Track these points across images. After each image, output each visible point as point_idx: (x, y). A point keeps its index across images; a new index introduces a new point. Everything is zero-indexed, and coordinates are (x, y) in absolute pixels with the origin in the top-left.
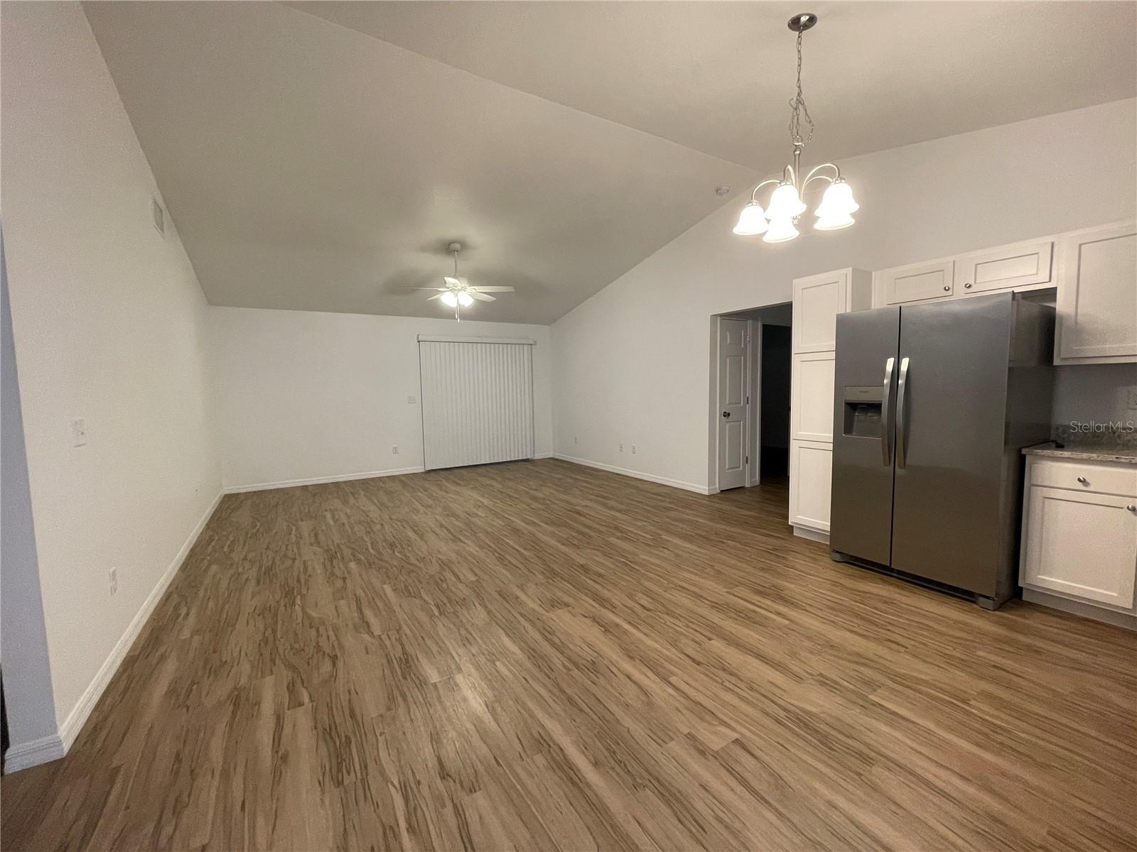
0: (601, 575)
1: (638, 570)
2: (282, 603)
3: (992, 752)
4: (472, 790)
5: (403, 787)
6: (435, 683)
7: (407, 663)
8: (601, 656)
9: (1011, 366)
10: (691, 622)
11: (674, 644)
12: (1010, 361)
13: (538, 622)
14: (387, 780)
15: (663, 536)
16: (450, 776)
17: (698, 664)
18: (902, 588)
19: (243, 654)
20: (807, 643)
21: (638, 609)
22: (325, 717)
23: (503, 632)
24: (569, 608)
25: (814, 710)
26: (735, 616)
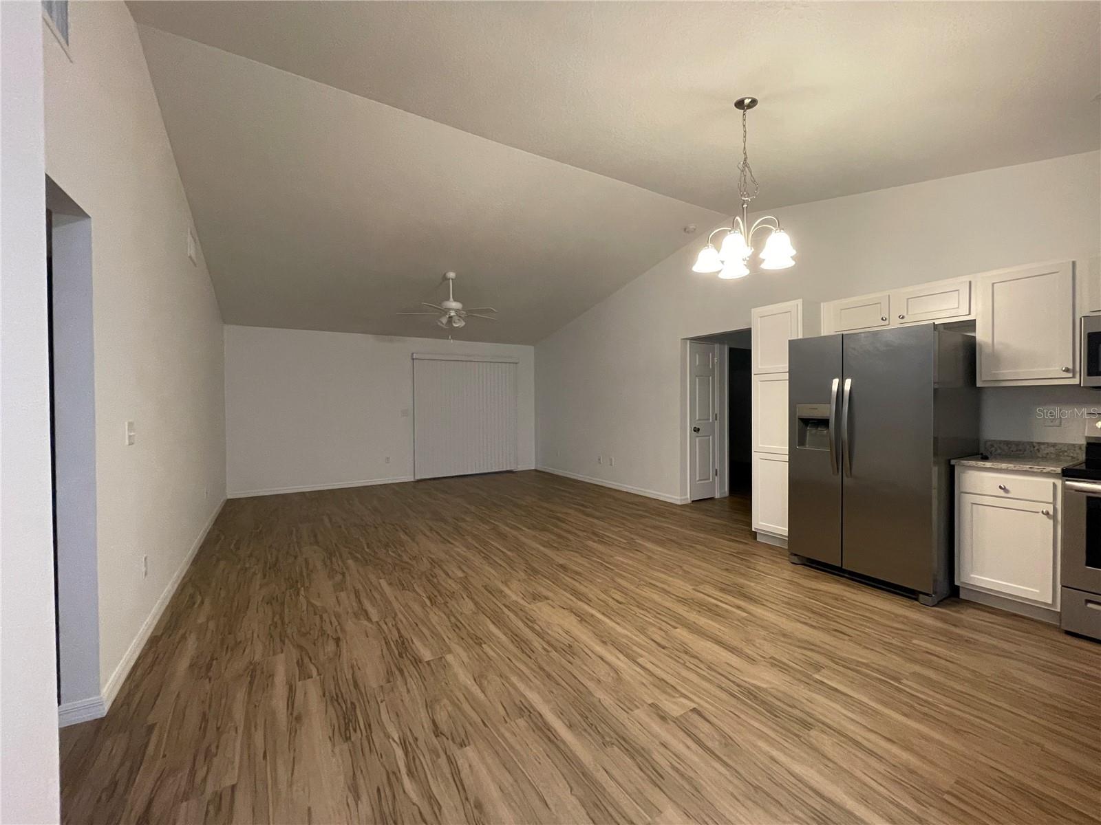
0: (577, 573)
1: (612, 570)
2: (288, 594)
3: (915, 720)
4: (462, 745)
5: (403, 743)
6: (429, 661)
7: (403, 646)
8: (576, 641)
9: (936, 387)
10: (659, 614)
11: (642, 631)
12: (934, 383)
13: (520, 613)
14: (388, 736)
15: (637, 541)
16: (444, 735)
17: (663, 648)
18: (853, 587)
19: (255, 635)
20: (763, 633)
21: (611, 602)
22: (332, 688)
23: (488, 620)
24: (548, 601)
25: (764, 686)
26: (699, 609)
